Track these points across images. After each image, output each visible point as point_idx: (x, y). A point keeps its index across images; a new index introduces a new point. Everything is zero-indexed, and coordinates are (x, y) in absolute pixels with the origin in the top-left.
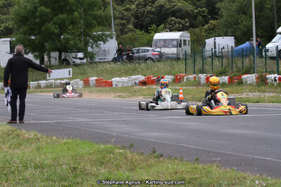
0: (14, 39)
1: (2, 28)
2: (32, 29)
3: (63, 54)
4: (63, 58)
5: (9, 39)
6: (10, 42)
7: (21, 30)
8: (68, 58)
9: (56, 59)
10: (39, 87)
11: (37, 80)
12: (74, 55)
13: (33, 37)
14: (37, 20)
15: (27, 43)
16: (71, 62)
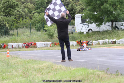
0: (83, 14)
1: (80, 9)
2: (94, 8)
3: (114, 23)
4: (114, 25)
5: (80, 15)
6: (81, 16)
7: (88, 9)
8: (117, 26)
9: (110, 26)
10: (99, 44)
11: (97, 40)
12: (121, 23)
13: (95, 13)
14: (98, 2)
15: (91, 17)
16: (119, 28)
